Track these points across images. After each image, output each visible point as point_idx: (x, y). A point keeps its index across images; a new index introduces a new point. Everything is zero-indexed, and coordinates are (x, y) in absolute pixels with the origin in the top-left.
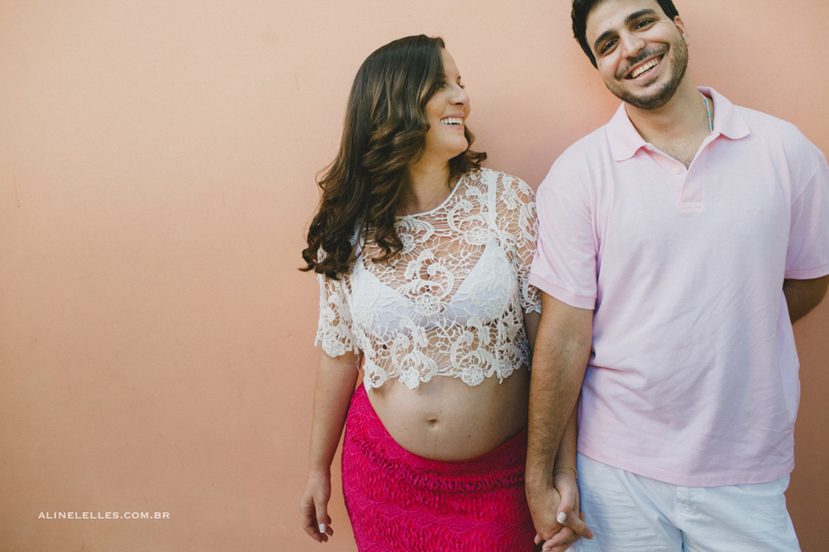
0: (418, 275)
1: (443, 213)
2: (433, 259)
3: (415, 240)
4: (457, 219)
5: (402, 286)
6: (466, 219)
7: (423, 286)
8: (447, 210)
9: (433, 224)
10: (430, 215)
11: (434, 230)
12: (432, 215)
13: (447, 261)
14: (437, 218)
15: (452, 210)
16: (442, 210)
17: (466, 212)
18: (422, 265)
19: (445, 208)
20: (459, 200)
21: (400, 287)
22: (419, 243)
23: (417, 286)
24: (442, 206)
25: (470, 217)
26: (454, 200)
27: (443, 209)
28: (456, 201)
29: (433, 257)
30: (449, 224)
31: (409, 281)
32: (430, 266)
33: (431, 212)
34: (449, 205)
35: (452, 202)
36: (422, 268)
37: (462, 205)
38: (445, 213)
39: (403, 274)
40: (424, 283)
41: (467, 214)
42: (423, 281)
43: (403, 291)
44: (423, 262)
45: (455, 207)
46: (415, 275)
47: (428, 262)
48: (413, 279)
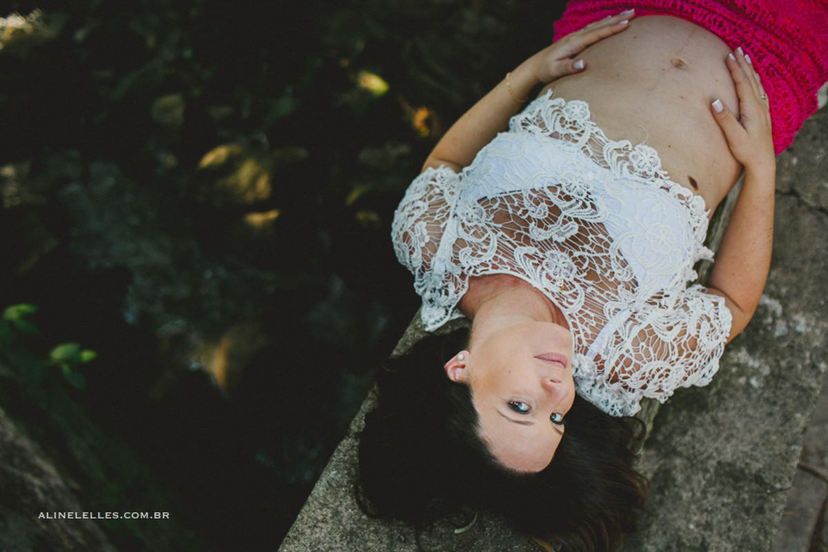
0: (561, 218)
1: (496, 263)
2: (534, 223)
3: (543, 259)
4: (484, 247)
5: (587, 220)
6: (474, 240)
7: (565, 201)
8: (490, 264)
9: (513, 257)
10: (511, 270)
11: (515, 250)
12: (509, 267)
13: (518, 209)
14: (505, 260)
15: (483, 261)
16: (495, 267)
17: (470, 249)
18: (550, 226)
19: (490, 268)
20: (470, 268)
21: (592, 221)
22: (541, 251)
23: (571, 206)
24: (492, 271)
25: (470, 240)
26: (475, 272)
27: (492, 268)
28: (473, 269)
29: (532, 225)
30: (496, 245)
31: (576, 220)
32: (542, 218)
33: (508, 271)
34: (483, 268)
35: (478, 271)
36: (552, 223)
37: (469, 261)
38: (494, 262)
39: (577, 235)
40: (562, 204)
41: (471, 246)
42: (560, 207)
43: (592, 214)
44: (546, 229)
45: (479, 263)
46: (564, 222)
47: (540, 224)
48: (570, 219)
